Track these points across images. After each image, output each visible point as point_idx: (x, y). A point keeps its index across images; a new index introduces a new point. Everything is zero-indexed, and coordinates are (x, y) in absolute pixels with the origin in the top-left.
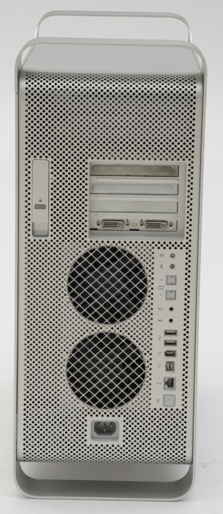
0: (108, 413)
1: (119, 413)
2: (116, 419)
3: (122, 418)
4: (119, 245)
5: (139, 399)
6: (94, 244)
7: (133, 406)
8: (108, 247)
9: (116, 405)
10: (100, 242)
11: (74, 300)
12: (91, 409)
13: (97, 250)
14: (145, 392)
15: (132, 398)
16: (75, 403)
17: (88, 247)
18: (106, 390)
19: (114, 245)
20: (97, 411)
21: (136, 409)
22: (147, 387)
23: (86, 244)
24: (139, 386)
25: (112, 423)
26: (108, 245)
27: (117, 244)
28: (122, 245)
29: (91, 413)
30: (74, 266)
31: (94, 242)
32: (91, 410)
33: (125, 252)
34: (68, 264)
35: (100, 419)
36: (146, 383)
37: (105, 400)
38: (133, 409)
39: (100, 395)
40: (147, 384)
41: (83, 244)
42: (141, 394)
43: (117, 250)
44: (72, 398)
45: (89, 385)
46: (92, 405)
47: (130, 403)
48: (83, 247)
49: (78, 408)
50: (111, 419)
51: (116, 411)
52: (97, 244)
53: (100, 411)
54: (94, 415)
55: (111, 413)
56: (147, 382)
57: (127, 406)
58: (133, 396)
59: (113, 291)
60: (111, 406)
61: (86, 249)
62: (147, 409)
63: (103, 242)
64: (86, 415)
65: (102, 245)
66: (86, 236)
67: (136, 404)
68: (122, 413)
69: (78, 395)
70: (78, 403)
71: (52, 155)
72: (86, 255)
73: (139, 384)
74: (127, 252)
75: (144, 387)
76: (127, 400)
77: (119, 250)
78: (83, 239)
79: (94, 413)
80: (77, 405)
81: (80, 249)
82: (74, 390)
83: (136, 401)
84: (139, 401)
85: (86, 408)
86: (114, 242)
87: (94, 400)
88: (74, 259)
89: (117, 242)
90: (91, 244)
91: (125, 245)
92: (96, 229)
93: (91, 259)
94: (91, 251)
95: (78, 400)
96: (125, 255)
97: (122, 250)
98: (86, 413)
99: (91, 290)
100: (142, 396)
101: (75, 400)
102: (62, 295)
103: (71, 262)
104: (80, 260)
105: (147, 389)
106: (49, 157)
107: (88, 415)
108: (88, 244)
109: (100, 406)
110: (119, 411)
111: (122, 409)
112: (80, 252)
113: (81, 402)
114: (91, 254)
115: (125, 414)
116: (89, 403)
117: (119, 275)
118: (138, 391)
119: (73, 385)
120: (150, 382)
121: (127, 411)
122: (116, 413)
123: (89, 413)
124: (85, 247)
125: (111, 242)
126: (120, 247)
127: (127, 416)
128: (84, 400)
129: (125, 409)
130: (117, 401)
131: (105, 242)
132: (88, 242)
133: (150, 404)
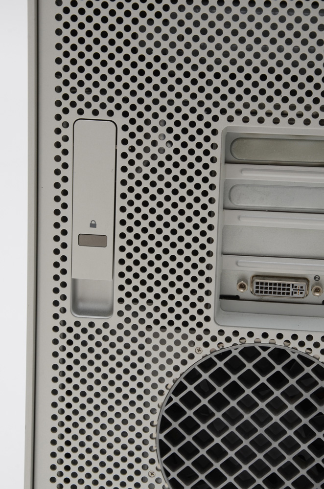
4: (294, 344)
6: (228, 340)
8: (265, 349)
10: (243, 333)
11: (174, 475)
13: (235, 353)
17: (213, 345)
19: (280, 343)
23: (207, 338)
26: (265, 342)
27: (287, 341)
28: (302, 344)
30: (176, 392)
31: (229, 333)
33: (308, 362)
34: (161, 386)
41: (199, 338)
43: (289, 356)
48: (199, 344)
52: (235, 340)
59: (275, 457)
61: (206, 351)
63: (251, 334)
65: (250, 342)
66: (207, 319)
71: (126, 107)
72: (207, 364)
74: (313, 362)
77: (294, 356)
78: (200, 325)
81: (191, 350)
86: (280, 336)
88: (176, 375)
89: (287, 336)
90: (221, 339)
91: (309, 344)
92: (237, 298)
93: (220, 377)
94: (221, 357)
96: (308, 370)
97: (300, 356)
99: (217, 453)
102: (145, 461)
103: (169, 381)
104: (192, 376)
106: (118, 114)
108: (214, 339)
112: (191, 356)
114: (220, 364)
117: (290, 420)
124: (206, 345)
125: (272, 335)
126: (295, 351)
131: (258, 334)
132: (214, 332)
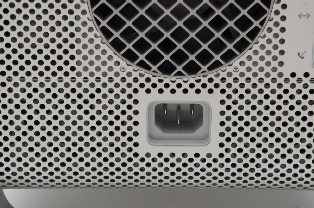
0: (185, 86)
1: (210, 86)
2: (203, 98)
3: (217, 95)
5: (256, 52)
7: (243, 69)
9: (204, 68)
12: (147, 76)
14: (270, 36)
15: (241, 51)
16: (111, 63)
18: (180, 35)
20: (160, 81)
21: (248, 75)
22: (276, 24)
24: (256, 23)
25: (192, 106)
29: (148, 86)
32: (148, 80)
35: (167, 98)
36: (273, 15)
37: (180, 57)
38: (242, 75)
39: (167, 46)
40: (277, 18)
42: (262, 41)
44: (104, 52)
45: (142, 23)
46: (149, 68)
47: (236, 63)
49: (117, 74)
50: (192, 98)
51: (205, 80)
53: (167, 80)
54: (154, 91)
55: (192, 86)
56: (277, 12)
57: (229, 69)
58: (242, 46)
60: (192, 69)
62: (274, 75)
64: (136, 91)
67: (249, 64)
68: (217, 86)
69: (117, 45)
70: (117, 63)
73: (257, 19)
75: (270, 24)
76: (229, 56)
79: (154, 85)
80: (116, 69)
82: (107, 34)
83: (249, 58)
84: (256, 58)
85: (135, 75)
87: (154, 57)
95: (116, 58)
98: (136, 85)
100: (263, 47)
101: (110, 58)
105: (276, 30)
107: (142, 91)
109: (167, 69)
110: (211, 80)
111: (217, 75)
113: (123, 63)
115: (223, 86)
116: (142, 64)
118: (254, 34)
119: (104, 23)
120: (283, 12)
121: (230, 80)
122: (204, 86)
123: (142, 85)
127: (229, 91)
128: (130, 56)
129: (223, 75)
130: (205, 57)
133: (281, 64)
